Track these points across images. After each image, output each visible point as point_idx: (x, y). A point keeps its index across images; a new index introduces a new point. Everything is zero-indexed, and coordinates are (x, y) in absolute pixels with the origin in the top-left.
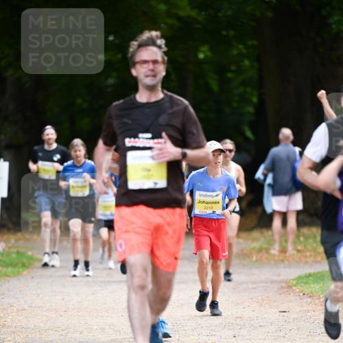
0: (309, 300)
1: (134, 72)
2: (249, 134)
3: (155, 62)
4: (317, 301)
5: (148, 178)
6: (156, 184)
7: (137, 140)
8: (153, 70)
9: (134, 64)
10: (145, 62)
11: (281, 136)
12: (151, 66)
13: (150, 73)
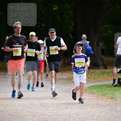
0: (92, 95)
2: (71, 36)
4: (95, 96)
11: (82, 37)
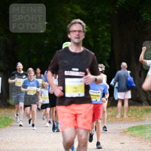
0: (133, 138)
1: (69, 36)
2: (107, 65)
3: (79, 31)
5: (76, 92)
6: (79, 94)
7: (71, 72)
8: (78, 35)
9: (69, 32)
10: (75, 31)
12: (77, 33)
13: (77, 36)
